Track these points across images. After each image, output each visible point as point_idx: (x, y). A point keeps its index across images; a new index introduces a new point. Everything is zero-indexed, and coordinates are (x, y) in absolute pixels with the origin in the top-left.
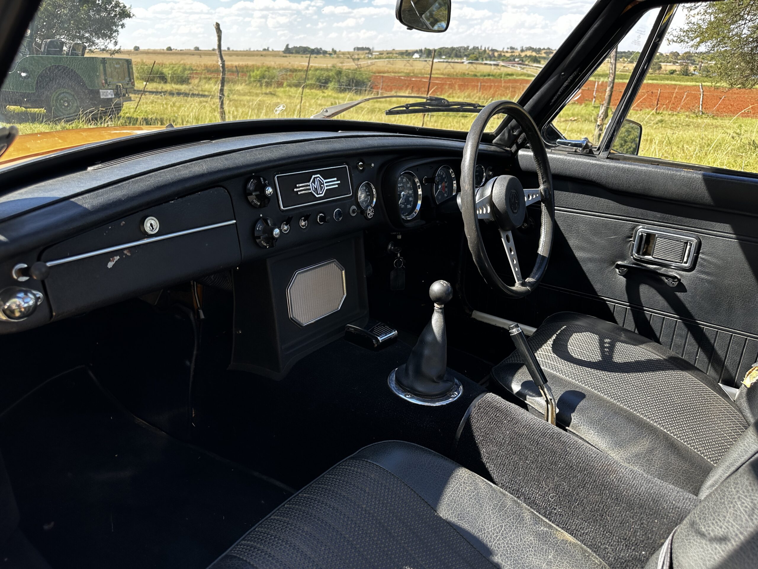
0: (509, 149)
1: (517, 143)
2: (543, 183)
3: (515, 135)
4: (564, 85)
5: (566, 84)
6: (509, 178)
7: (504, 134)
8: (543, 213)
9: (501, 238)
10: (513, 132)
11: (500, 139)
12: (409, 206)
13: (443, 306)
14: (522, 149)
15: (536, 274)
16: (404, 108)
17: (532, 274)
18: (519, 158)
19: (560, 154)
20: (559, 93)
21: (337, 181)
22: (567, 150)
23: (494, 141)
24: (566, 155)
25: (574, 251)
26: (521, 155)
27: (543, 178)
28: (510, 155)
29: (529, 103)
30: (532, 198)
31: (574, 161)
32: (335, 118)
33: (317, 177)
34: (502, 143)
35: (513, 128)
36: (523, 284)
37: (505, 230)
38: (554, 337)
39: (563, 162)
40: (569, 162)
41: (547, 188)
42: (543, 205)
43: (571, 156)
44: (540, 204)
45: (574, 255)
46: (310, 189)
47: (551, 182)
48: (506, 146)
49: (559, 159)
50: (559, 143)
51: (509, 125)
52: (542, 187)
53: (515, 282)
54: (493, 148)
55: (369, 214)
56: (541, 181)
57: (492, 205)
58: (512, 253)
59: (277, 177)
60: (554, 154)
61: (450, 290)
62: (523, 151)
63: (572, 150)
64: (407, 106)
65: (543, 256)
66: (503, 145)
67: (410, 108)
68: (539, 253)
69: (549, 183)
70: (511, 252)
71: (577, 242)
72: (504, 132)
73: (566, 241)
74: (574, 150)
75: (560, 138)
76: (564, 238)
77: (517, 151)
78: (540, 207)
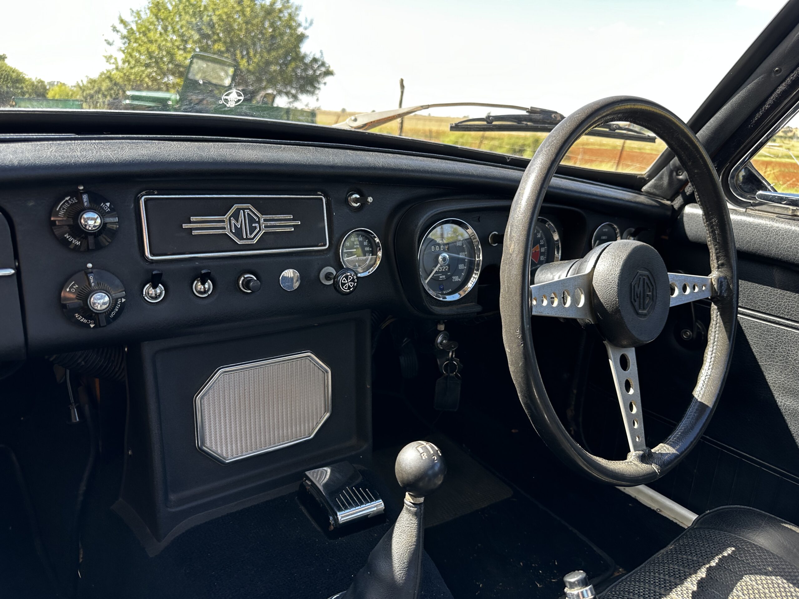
0: (669, 203)
1: (684, 194)
2: (718, 268)
3: (680, 180)
4: (778, 91)
5: (782, 88)
6: (633, 246)
7: (661, 178)
8: (713, 323)
9: (607, 358)
10: (678, 175)
11: (655, 186)
12: (456, 279)
13: (422, 500)
14: (691, 205)
15: (679, 439)
16: (485, 123)
17: (672, 438)
18: (685, 219)
19: (761, 217)
20: (767, 106)
21: (293, 220)
22: (777, 210)
23: (644, 188)
24: (772, 219)
25: (776, 395)
26: (688, 215)
27: (718, 259)
28: (669, 213)
29: (708, 124)
30: (692, 292)
31: (786, 231)
32: (375, 131)
33: (244, 209)
34: (657, 192)
35: (677, 170)
36: (645, 458)
37: (617, 344)
38: (702, 573)
39: (767, 231)
40: (777, 231)
41: (725, 278)
42: (714, 307)
43: (782, 222)
44: (710, 305)
45: (775, 401)
46: (224, 228)
47: (735, 268)
48: (664, 198)
49: (758, 225)
50: (761, 196)
51: (671, 162)
52: (715, 275)
53: (630, 451)
54: (642, 199)
55: (343, 284)
56: (714, 263)
57: (591, 294)
58: (632, 391)
59: (146, 201)
60: (750, 215)
61: (437, 468)
62: (692, 207)
63: (785, 212)
64: (489, 119)
65: (700, 402)
66: (658, 196)
67: (494, 123)
68: (696, 396)
69: (731, 267)
70: (628, 390)
71: (782, 378)
72: (662, 174)
73: (762, 372)
74: (790, 213)
75: (765, 189)
76: (758, 367)
77: (682, 207)
78: (709, 310)
